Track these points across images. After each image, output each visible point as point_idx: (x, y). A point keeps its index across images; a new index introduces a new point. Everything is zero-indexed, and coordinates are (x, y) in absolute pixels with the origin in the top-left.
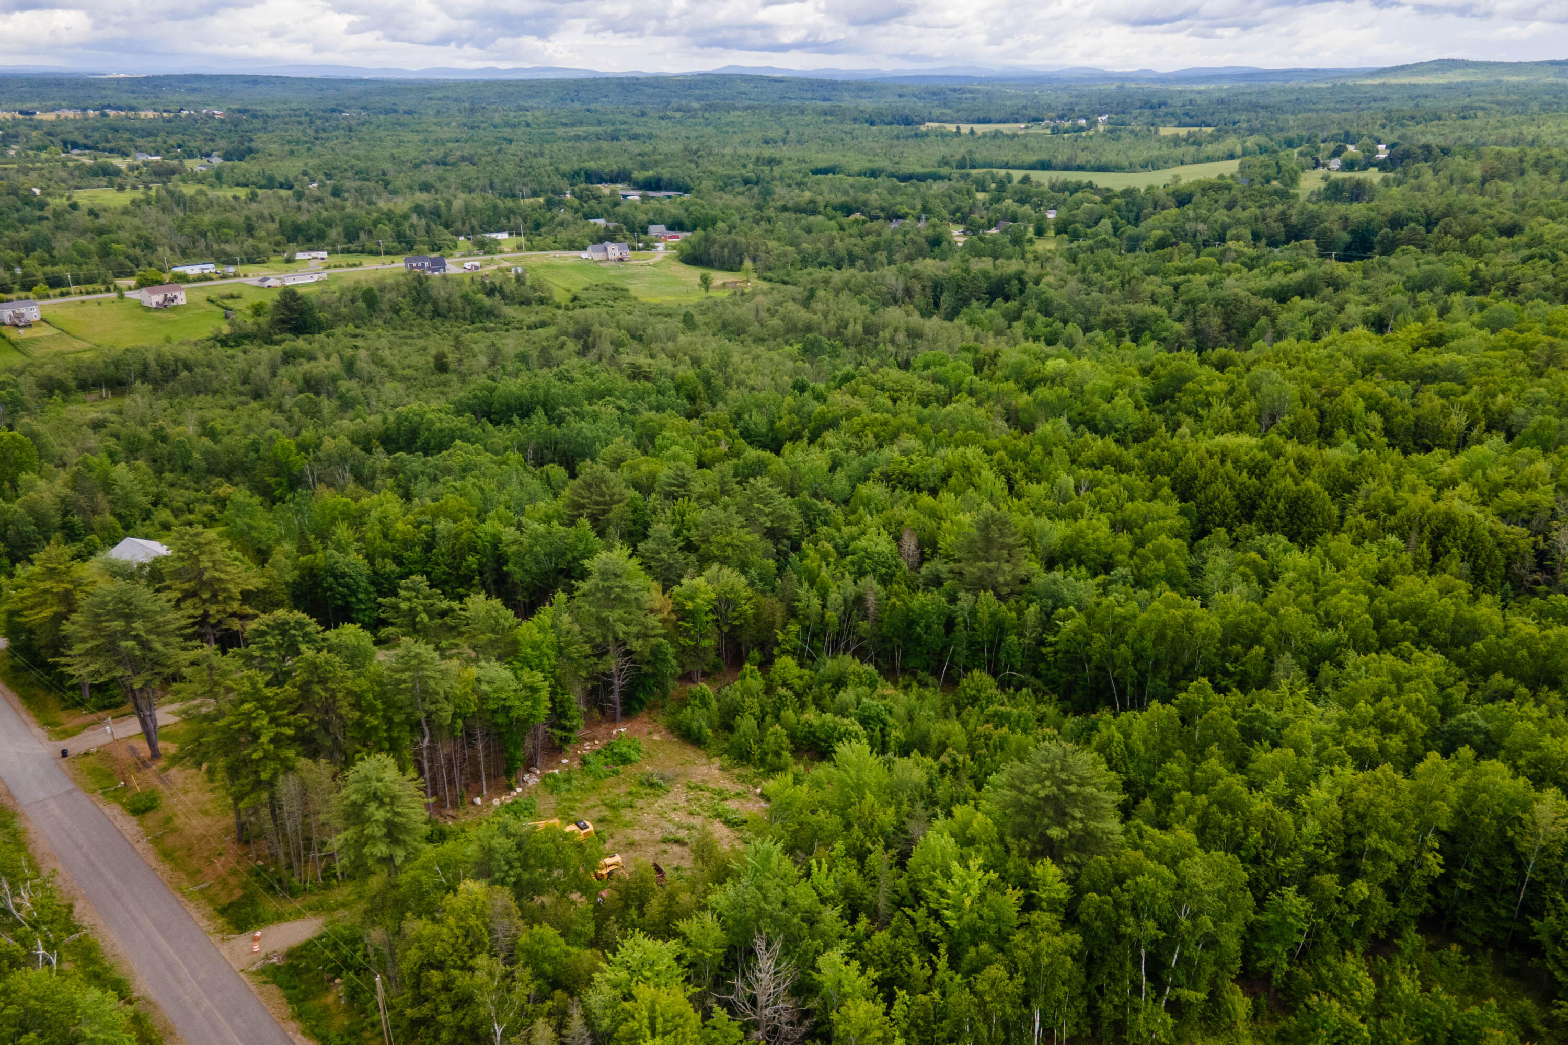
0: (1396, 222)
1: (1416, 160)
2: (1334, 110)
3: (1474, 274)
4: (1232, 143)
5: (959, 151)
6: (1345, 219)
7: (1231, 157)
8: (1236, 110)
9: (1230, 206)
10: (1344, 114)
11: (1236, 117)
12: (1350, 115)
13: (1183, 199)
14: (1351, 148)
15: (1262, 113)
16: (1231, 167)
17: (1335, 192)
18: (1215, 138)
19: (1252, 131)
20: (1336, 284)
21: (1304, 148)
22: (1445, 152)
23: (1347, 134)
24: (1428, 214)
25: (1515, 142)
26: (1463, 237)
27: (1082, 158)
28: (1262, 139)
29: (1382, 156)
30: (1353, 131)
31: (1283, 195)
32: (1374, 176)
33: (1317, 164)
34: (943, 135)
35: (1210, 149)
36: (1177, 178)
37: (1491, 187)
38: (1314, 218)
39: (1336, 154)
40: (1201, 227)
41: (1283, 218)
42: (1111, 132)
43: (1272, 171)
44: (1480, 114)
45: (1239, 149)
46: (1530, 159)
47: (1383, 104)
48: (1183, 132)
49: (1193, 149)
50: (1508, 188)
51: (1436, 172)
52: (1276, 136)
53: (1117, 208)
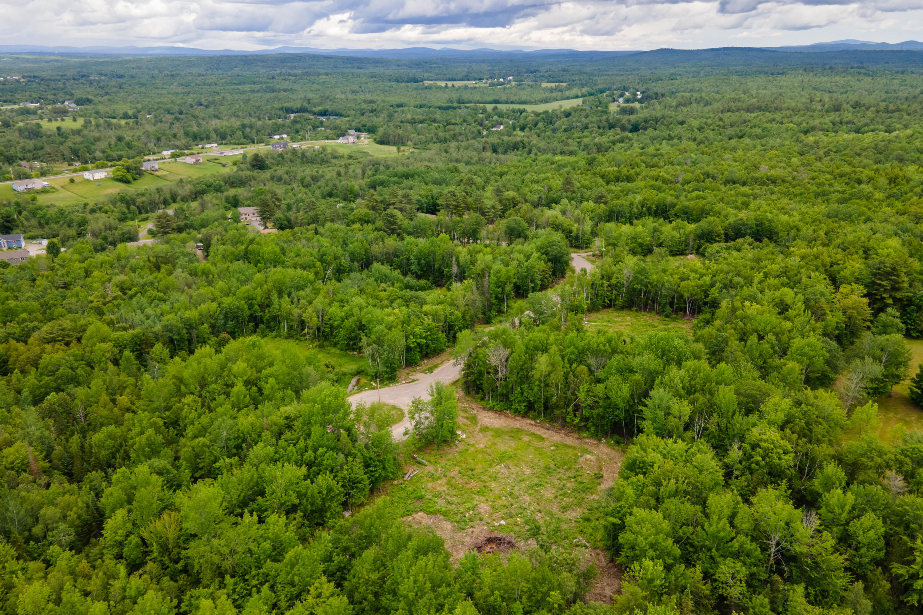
0: (646, 121)
1: (652, 99)
2: (617, 75)
3: (669, 135)
4: (575, 91)
5: (455, 96)
6: (629, 121)
7: (577, 97)
8: (573, 74)
9: (586, 117)
10: (621, 77)
11: (573, 78)
12: (624, 78)
13: (567, 115)
14: (627, 93)
15: (585, 76)
16: (579, 101)
17: (623, 111)
18: (568, 89)
19: (583, 85)
20: (630, 140)
21: (608, 93)
22: (663, 95)
23: (624, 87)
24: (656, 118)
25: (691, 91)
26: (668, 126)
27: (512, 98)
28: (589, 89)
29: (639, 97)
30: (626, 85)
31: (605, 112)
32: (637, 105)
33: (614, 101)
34: (440, 88)
35: (567, 93)
36: (561, 106)
37: (679, 109)
38: (619, 120)
39: (622, 96)
40: (578, 124)
41: (607, 120)
42: (519, 85)
43: (597, 103)
44: (678, 77)
45: (580, 94)
46: (694, 98)
47: (637, 72)
48: (553, 85)
49: (560, 93)
50: (685, 109)
51: (660, 104)
52: (595, 88)
53: (543, 118)
